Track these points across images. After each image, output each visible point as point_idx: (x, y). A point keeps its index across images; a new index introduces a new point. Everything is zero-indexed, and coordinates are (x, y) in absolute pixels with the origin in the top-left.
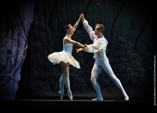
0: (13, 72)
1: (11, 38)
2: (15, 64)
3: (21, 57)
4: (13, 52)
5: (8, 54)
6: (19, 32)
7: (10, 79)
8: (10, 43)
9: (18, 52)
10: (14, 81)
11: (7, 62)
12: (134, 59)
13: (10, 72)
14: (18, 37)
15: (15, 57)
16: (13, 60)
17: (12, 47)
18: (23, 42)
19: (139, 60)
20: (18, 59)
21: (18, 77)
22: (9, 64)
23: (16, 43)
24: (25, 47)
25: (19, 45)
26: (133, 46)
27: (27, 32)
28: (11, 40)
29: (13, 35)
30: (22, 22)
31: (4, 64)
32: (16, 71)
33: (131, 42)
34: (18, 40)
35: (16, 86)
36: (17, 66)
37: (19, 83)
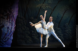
0: (10, 36)
1: (9, 22)
2: (11, 33)
3: (13, 30)
4: (10, 28)
5: (8, 29)
6: (12, 20)
7: (9, 38)
8: (9, 24)
9: (12, 28)
10: (10, 39)
11: (7, 32)
12: (58, 30)
13: (9, 36)
14: (12, 22)
15: (11, 30)
16: (10, 31)
17: (9, 26)
18: (14, 24)
19: (60, 31)
20: (12, 31)
21: (12, 38)
22: (8, 33)
23: (11, 24)
24: (15, 26)
25: (12, 25)
26: (58, 25)
27: (15, 20)
28: (9, 23)
29: (9, 21)
30: (13, 16)
31: (6, 33)
32: (11, 35)
33: (57, 24)
34: (12, 23)
35: (11, 41)
36: (11, 34)
37: (12, 40)
